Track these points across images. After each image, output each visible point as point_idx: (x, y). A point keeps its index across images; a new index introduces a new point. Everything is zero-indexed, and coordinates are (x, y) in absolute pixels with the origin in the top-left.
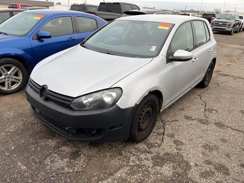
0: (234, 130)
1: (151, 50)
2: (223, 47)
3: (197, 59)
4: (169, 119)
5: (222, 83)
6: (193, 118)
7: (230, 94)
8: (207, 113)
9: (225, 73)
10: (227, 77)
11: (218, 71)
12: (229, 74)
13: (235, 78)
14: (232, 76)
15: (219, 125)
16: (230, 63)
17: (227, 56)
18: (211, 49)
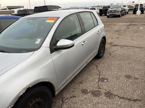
0: (120, 98)
1: (36, 43)
2: (115, 26)
3: (86, 42)
4: (68, 96)
5: (113, 52)
6: (88, 91)
7: (118, 60)
8: (100, 83)
9: (115, 44)
10: (117, 46)
11: (111, 43)
12: (118, 44)
13: (122, 47)
14: (120, 46)
15: (109, 95)
16: (119, 36)
17: (117, 31)
18: (99, 31)
